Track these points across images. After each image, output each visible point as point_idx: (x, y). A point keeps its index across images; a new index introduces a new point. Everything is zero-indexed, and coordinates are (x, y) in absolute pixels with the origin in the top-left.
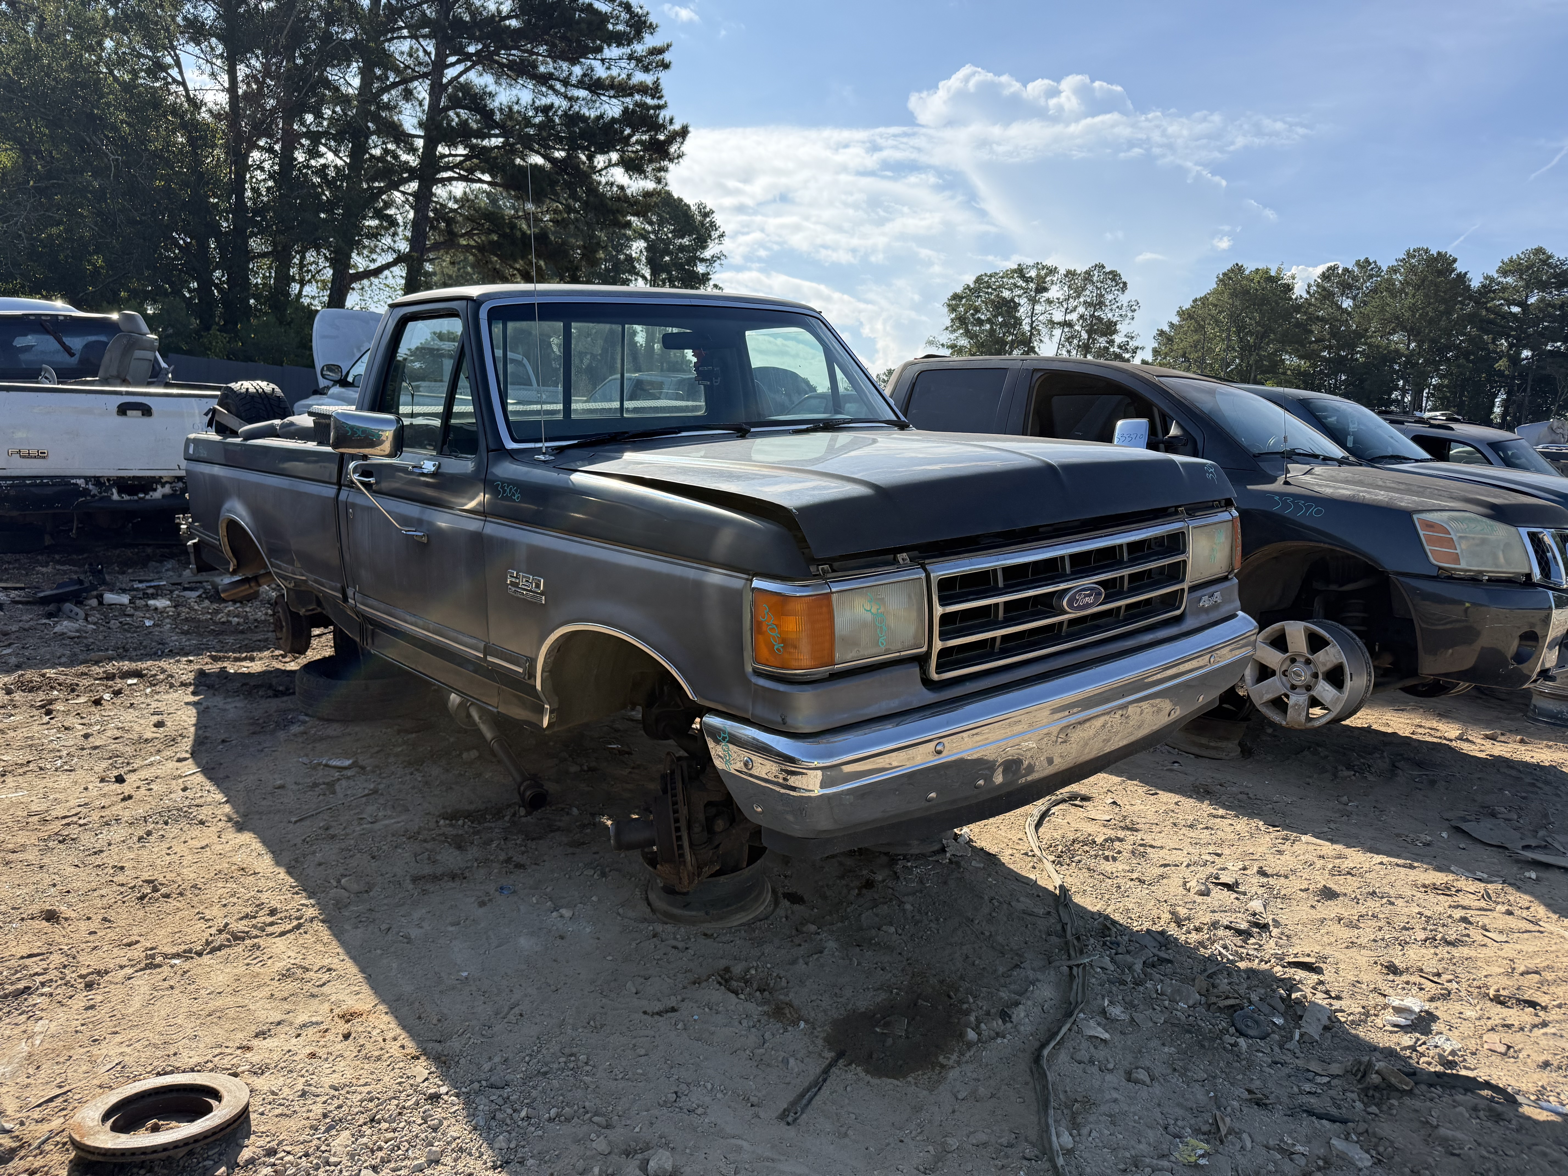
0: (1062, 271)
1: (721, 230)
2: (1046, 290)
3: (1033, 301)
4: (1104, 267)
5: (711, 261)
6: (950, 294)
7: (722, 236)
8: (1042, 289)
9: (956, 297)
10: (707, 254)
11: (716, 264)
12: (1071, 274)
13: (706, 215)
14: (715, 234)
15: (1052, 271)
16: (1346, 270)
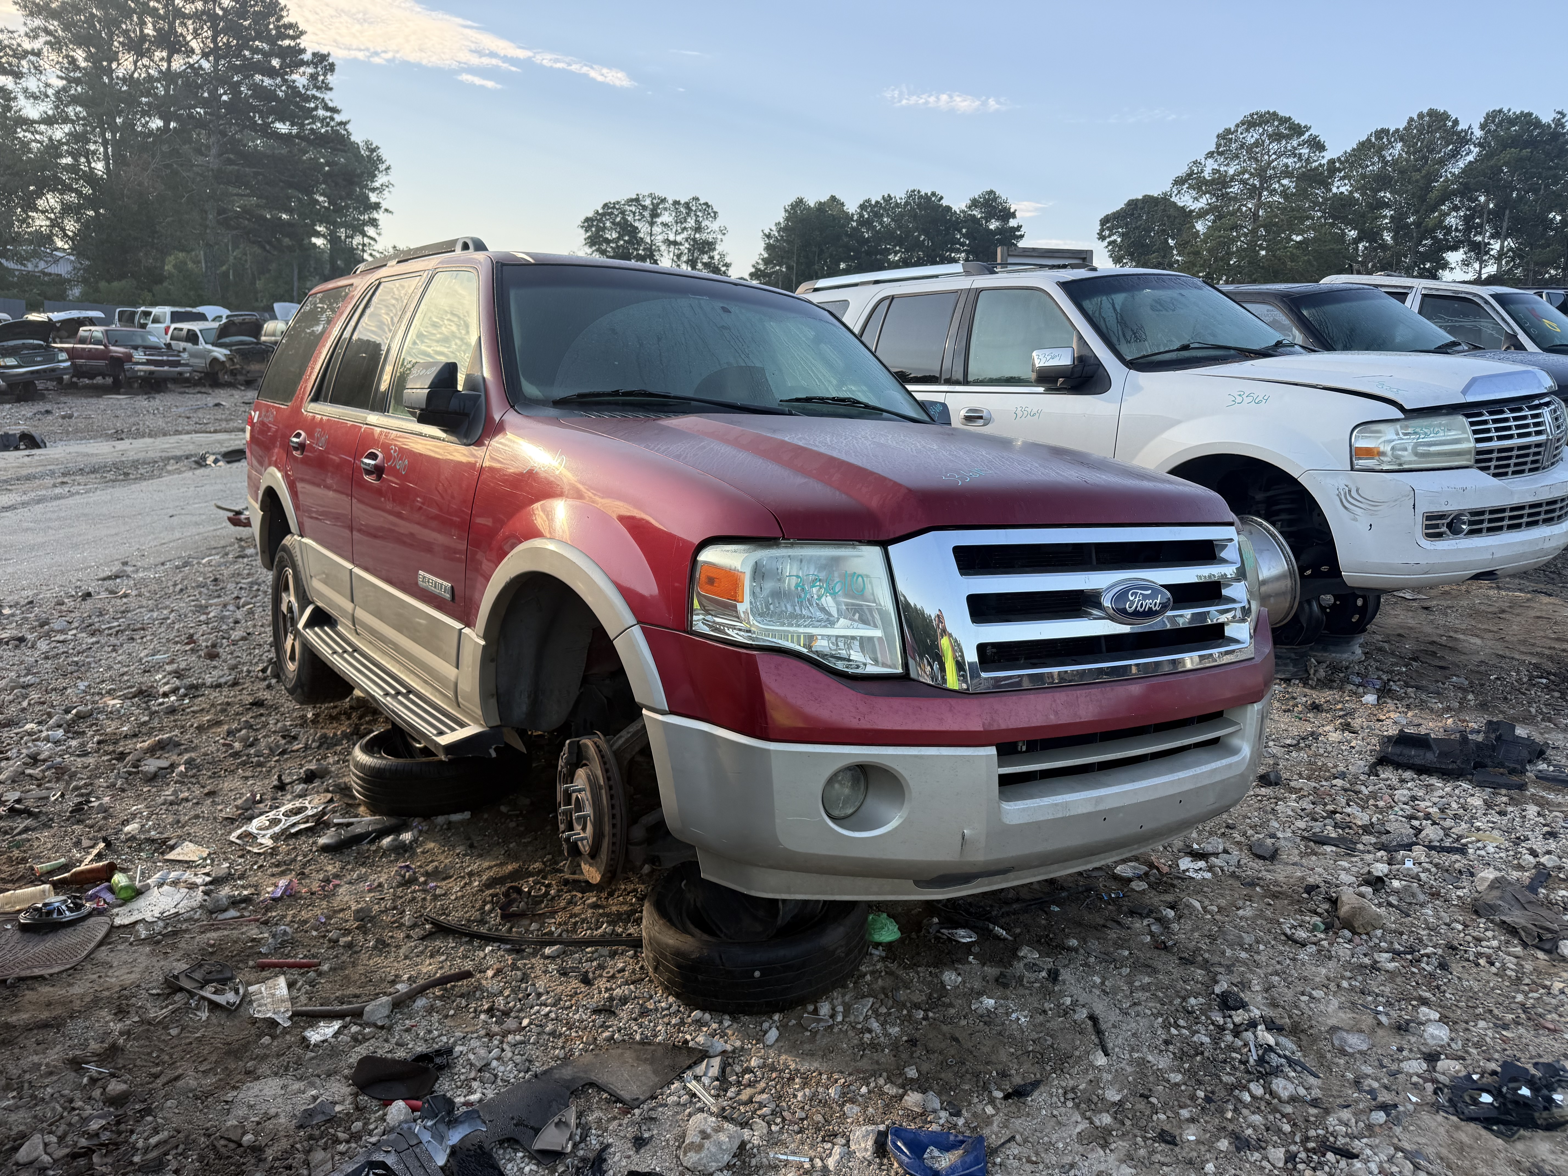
0: (671, 202)
1: (387, 163)
2: (657, 215)
3: (652, 224)
4: (697, 199)
5: (379, 190)
6: (583, 218)
7: (388, 168)
8: (655, 214)
9: (587, 220)
10: (377, 184)
11: (386, 192)
12: (676, 203)
13: (373, 150)
14: (382, 167)
16: (876, 202)
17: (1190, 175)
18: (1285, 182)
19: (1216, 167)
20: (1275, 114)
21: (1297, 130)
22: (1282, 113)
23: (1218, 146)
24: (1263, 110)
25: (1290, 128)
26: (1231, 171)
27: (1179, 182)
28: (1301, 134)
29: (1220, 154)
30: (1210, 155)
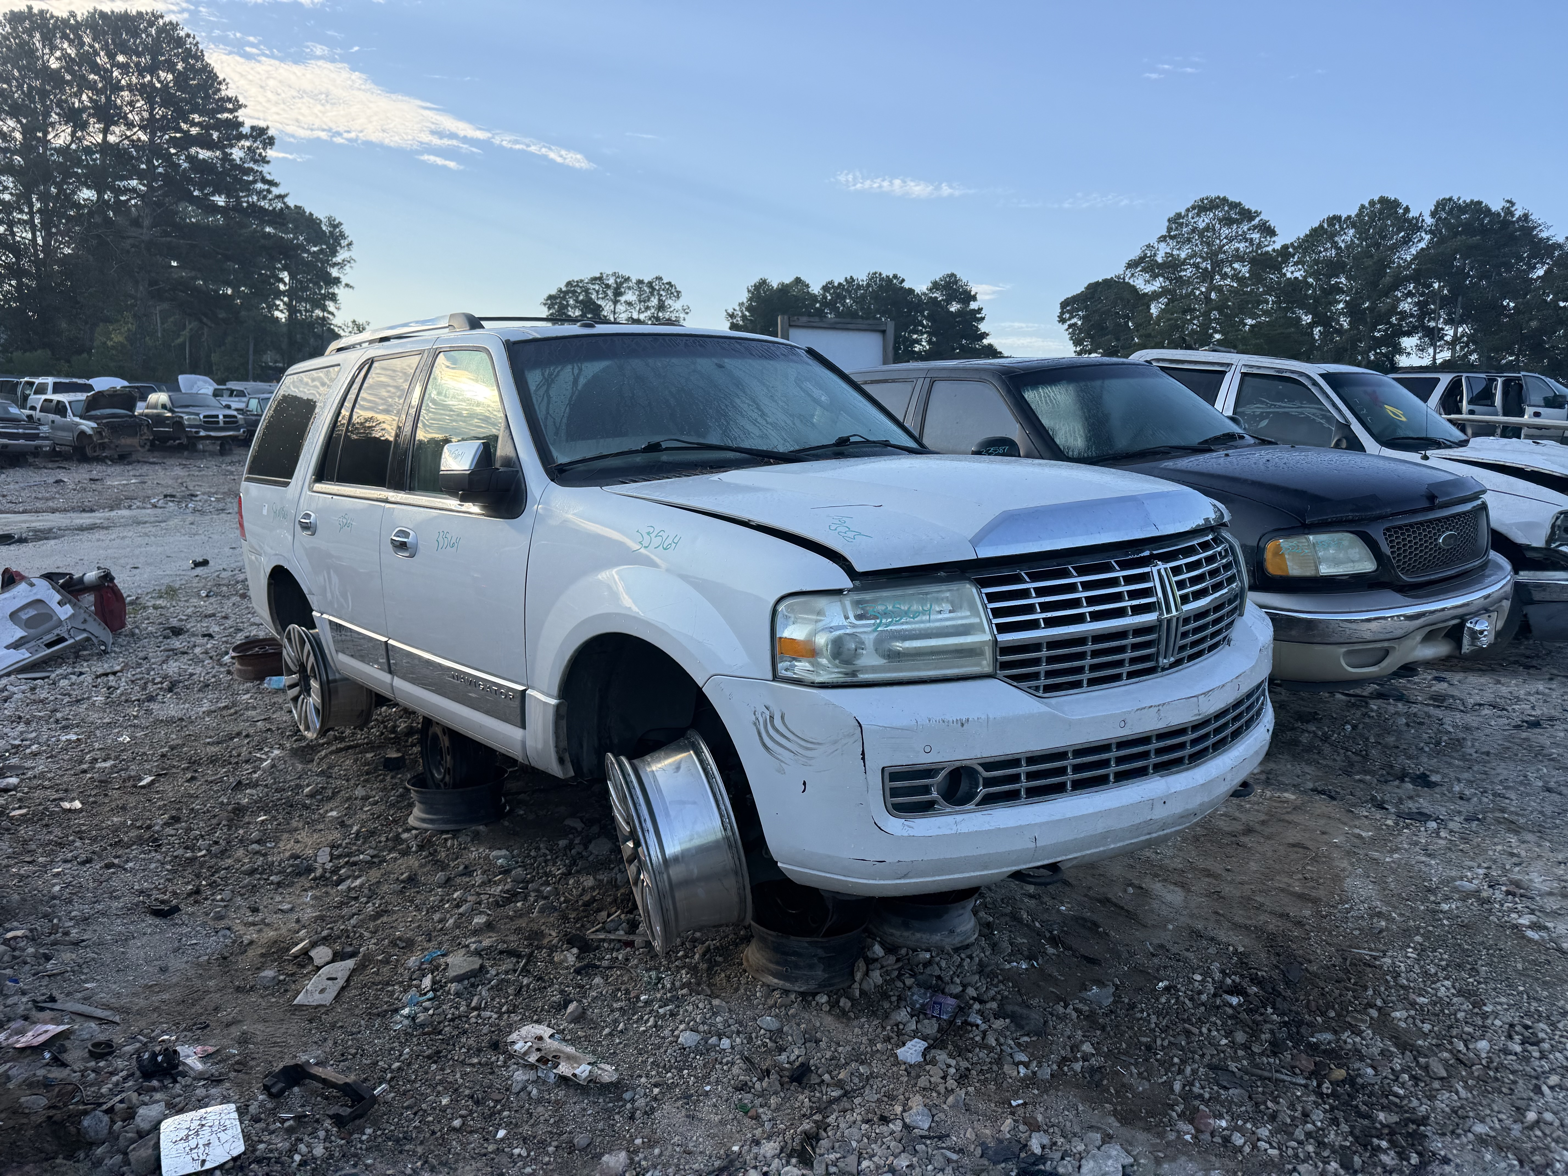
0: (634, 281)
1: (350, 239)
2: (621, 294)
3: (615, 302)
4: (660, 279)
5: (341, 265)
6: (545, 296)
7: (350, 244)
8: (618, 293)
9: (550, 297)
10: (338, 259)
11: (347, 267)
12: (640, 282)
13: (335, 226)
14: (344, 243)
15: (628, 279)
16: (840, 284)
17: (1142, 259)
18: (1236, 265)
19: (1168, 251)
20: (1225, 200)
21: (1248, 215)
22: (1232, 198)
23: (1169, 229)
24: (1213, 195)
25: (1240, 213)
26: (1183, 255)
27: (1132, 265)
28: (1251, 219)
29: (1173, 238)
30: (1162, 239)
